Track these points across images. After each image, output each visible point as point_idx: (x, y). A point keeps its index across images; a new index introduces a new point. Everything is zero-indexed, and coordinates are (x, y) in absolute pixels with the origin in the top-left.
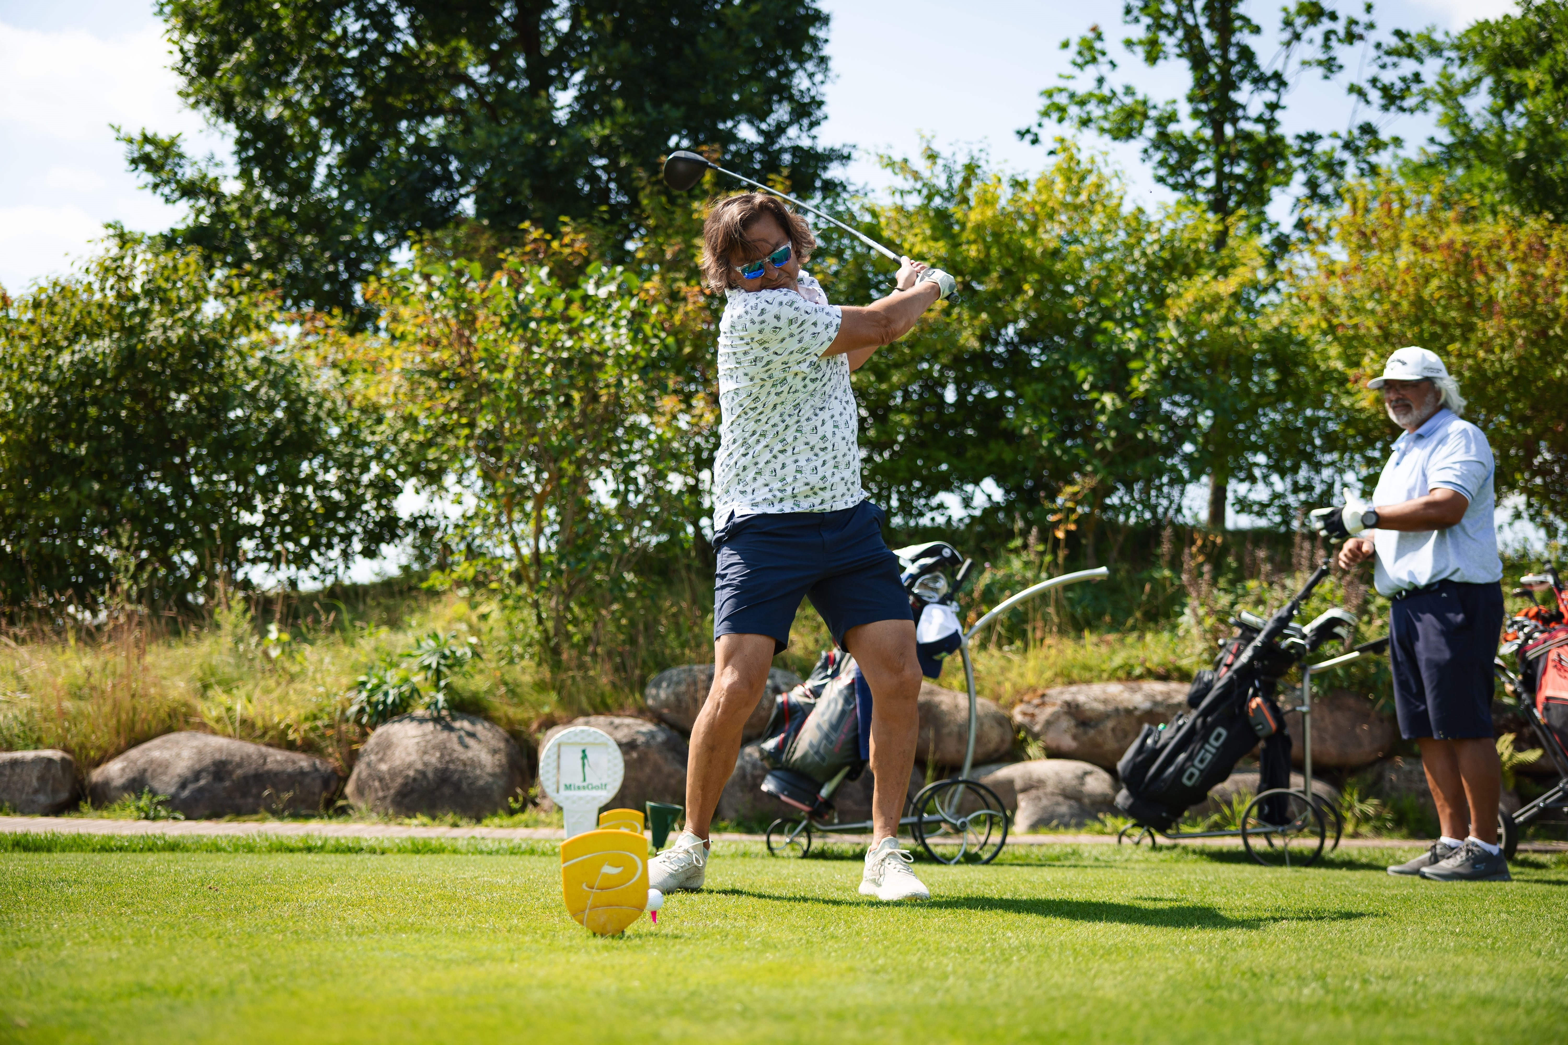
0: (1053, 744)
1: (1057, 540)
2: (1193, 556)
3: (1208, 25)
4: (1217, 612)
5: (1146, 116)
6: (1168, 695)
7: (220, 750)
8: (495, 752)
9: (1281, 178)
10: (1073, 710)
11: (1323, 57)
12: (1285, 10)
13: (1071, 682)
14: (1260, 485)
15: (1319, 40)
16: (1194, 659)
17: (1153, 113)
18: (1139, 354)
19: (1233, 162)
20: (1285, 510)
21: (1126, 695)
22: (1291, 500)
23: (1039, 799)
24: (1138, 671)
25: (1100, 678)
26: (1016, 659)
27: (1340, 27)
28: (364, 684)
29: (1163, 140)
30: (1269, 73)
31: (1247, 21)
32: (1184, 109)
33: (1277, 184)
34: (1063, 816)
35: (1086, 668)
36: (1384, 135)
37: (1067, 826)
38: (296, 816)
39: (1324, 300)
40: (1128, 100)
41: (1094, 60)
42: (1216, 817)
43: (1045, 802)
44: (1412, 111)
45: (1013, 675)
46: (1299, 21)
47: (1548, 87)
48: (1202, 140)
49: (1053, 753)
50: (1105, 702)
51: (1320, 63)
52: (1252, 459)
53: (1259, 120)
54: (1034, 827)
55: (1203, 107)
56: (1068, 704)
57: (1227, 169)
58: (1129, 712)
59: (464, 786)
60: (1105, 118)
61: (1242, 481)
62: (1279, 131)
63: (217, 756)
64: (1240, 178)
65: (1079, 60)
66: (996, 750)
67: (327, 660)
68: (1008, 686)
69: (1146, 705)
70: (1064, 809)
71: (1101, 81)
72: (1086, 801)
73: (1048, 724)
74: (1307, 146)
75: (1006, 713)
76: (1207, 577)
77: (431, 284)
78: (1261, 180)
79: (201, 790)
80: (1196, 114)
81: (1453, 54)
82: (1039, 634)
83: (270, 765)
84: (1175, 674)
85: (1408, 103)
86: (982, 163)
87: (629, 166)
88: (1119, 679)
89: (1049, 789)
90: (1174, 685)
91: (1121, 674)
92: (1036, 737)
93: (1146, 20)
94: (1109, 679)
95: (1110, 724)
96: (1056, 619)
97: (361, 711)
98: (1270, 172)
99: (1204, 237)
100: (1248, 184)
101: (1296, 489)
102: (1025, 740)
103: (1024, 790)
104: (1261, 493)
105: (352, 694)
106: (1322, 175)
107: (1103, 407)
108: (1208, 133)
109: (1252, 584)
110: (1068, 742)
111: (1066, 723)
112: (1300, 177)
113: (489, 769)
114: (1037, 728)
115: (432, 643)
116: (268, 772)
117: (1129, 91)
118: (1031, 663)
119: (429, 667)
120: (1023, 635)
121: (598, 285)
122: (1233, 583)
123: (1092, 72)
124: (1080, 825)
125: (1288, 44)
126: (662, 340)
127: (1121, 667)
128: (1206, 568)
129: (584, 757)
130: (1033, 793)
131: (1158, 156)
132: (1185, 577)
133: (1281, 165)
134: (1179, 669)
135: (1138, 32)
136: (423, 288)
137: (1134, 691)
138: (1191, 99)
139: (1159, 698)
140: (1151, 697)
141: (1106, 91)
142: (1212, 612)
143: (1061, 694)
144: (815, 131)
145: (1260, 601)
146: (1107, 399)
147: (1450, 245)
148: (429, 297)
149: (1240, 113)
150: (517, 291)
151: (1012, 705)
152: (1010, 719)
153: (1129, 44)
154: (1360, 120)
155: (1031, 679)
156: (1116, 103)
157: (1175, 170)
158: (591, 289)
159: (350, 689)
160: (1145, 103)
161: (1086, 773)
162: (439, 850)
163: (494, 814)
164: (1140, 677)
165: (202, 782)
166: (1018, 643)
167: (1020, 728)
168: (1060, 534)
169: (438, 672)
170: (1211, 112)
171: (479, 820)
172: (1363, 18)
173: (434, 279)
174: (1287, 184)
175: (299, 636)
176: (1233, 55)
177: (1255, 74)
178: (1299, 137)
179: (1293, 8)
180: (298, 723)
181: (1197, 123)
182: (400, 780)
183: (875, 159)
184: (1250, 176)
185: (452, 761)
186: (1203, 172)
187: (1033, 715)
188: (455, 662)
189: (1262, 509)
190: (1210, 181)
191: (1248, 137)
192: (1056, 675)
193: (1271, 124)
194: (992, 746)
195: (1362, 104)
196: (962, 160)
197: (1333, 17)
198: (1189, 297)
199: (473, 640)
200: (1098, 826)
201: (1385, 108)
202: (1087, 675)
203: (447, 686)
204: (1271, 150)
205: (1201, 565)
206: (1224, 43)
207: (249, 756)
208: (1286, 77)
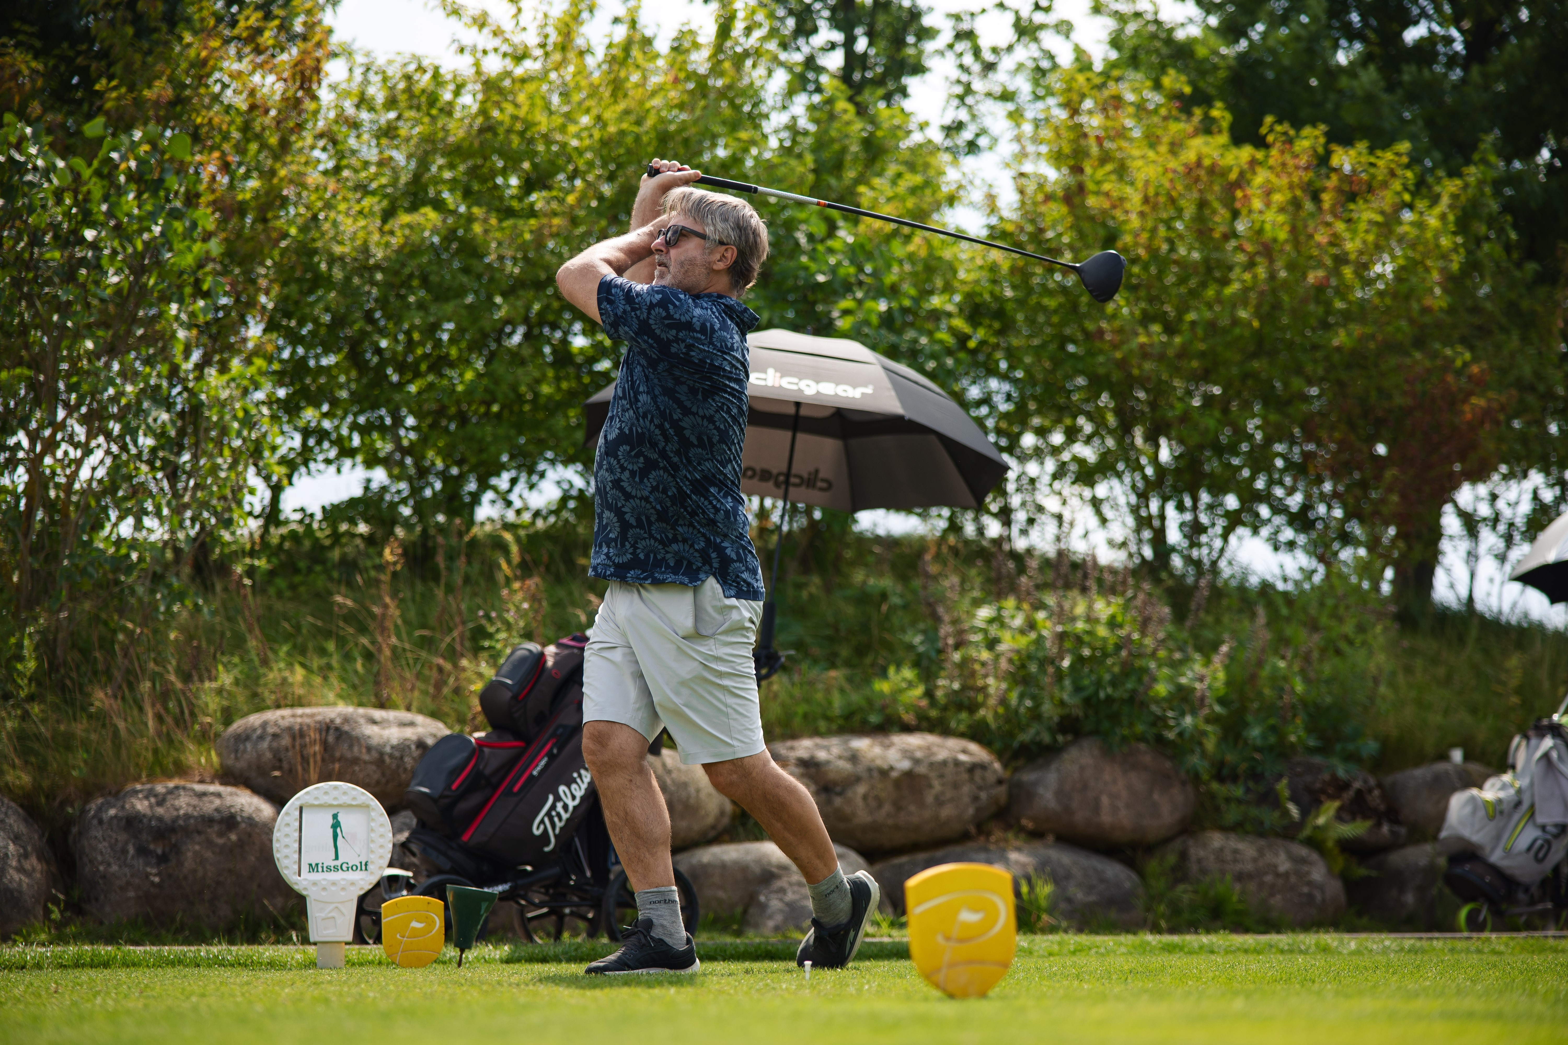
6: (929, 752)
21: (877, 750)
43: (791, 895)
50: (853, 761)
56: (808, 762)
58: (884, 773)
69: (905, 764)
90: (931, 739)
91: (854, 722)
95: (861, 789)
122: (978, 603)
127: (848, 712)
128: (948, 583)
130: (775, 883)
134: (927, 717)
137: (885, 745)
139: (919, 754)
140: (907, 753)
164: (884, 728)
194: (710, 821)
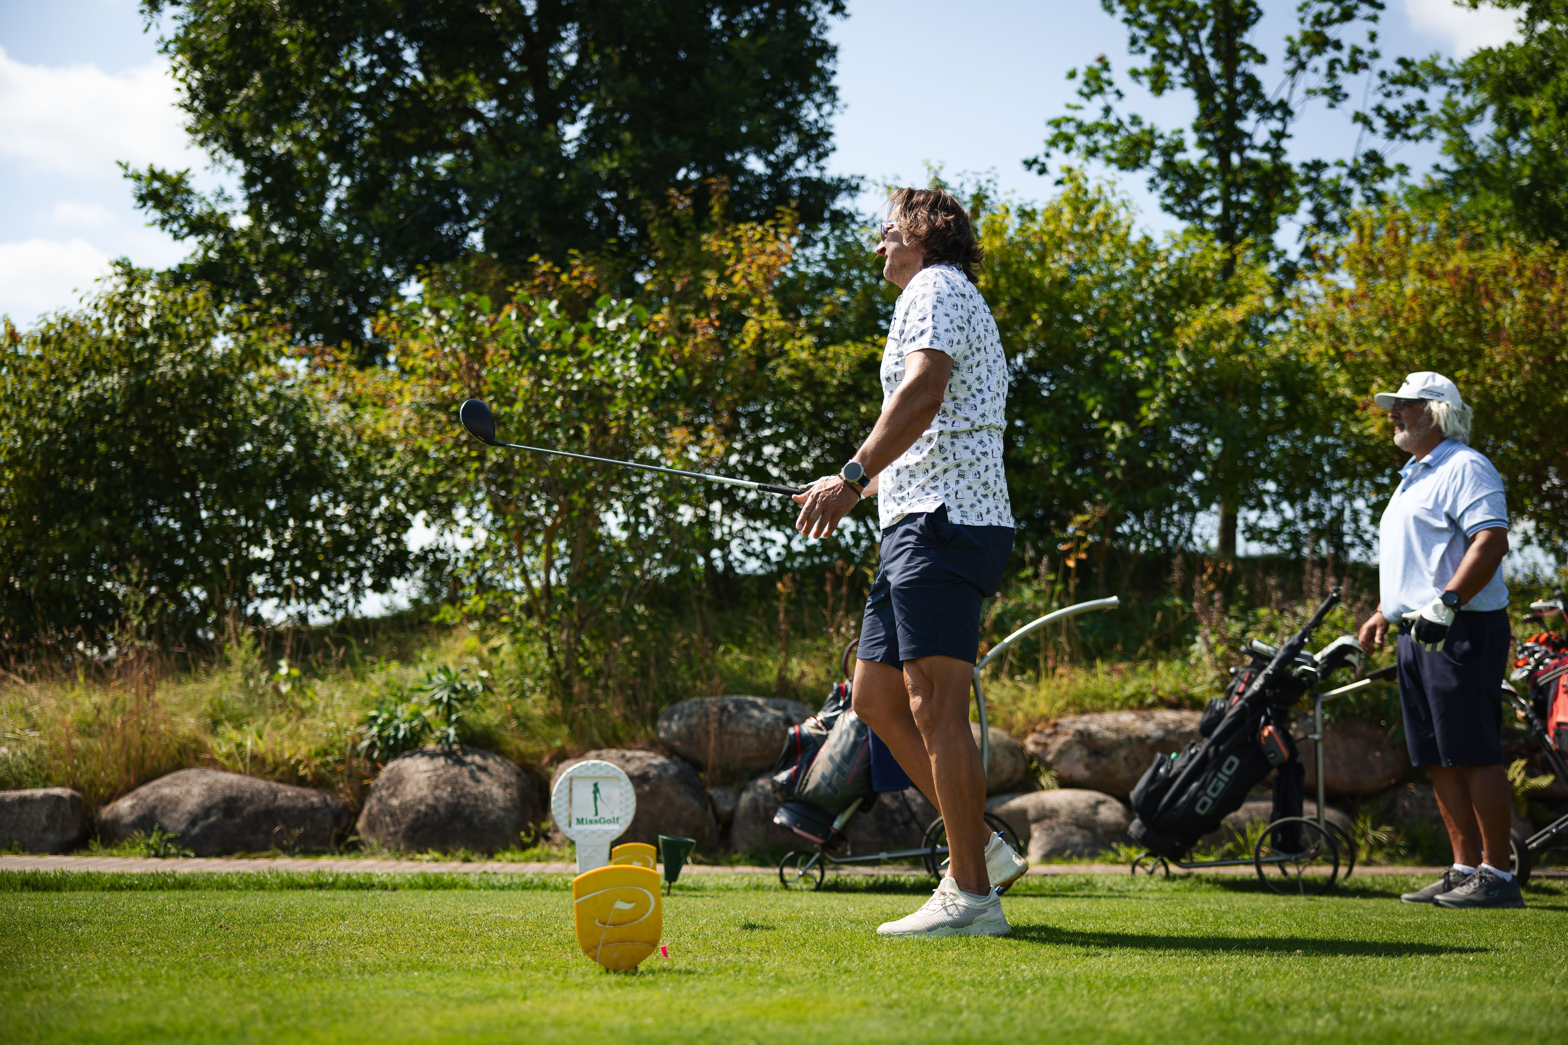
0: (1066, 774)
1: (1068, 569)
2: (1204, 584)
3: (1213, 55)
4: (1228, 640)
5: (1153, 146)
6: (1181, 723)
7: (231, 786)
8: (506, 786)
9: (1288, 206)
10: (1085, 738)
11: (1327, 86)
12: (1289, 39)
13: (1083, 712)
14: (1270, 513)
15: (1324, 68)
16: (1206, 687)
17: (1159, 143)
18: (1148, 383)
19: (1240, 190)
20: (1295, 537)
21: (1138, 724)
22: (1301, 527)
23: (1052, 828)
24: (1150, 699)
25: (1112, 707)
26: (1028, 688)
27: (1344, 56)
28: (375, 718)
29: (1170, 169)
30: (1274, 102)
31: (1252, 50)
32: (1191, 138)
33: (1284, 213)
34: (1076, 845)
35: (1098, 696)
36: (1390, 163)
37: (1080, 856)
38: (307, 852)
39: (1332, 327)
40: (1135, 130)
41: (1100, 90)
42: (1229, 846)
43: (1058, 832)
44: (1417, 138)
45: (1025, 704)
46: (1304, 51)
47: (1552, 114)
48: (1209, 169)
49: (1065, 783)
50: (1117, 731)
51: (1325, 92)
52: (1261, 487)
53: (1265, 148)
54: (1048, 857)
55: (1210, 136)
56: (1080, 733)
57: (1234, 198)
58: (1141, 741)
59: (476, 820)
60: (1113, 147)
61: (1252, 508)
62: (1285, 159)
63: (228, 792)
64: (1247, 206)
65: (1086, 90)
66: (1009, 780)
67: (338, 695)
68: (1020, 715)
69: (1159, 733)
70: (1077, 839)
71: (1107, 110)
72: (1099, 830)
73: (1061, 753)
74: (1313, 174)
75: (1018, 742)
76: (1217, 605)
77: (440, 319)
78: (1268, 208)
79: (211, 826)
80: (1202, 143)
81: (1457, 82)
82: (1050, 663)
83: (281, 802)
84: (1187, 703)
85: (1414, 130)
86: (990, 193)
87: (637, 199)
88: (1131, 708)
89: (1062, 819)
90: (1186, 714)
91: (1132, 702)
92: (1049, 766)
93: (1152, 51)
94: (1121, 708)
95: (1123, 753)
96: (1067, 649)
97: (372, 746)
98: (1277, 201)
99: (1212, 265)
100: (1255, 212)
101: (1306, 516)
102: (1037, 770)
103: (1038, 820)
104: (1271, 521)
105: (363, 729)
106: (1328, 203)
107: (1113, 435)
108: (1214, 162)
109: (1263, 612)
110: (1080, 771)
111: (1078, 752)
112: (1306, 205)
113: (501, 803)
114: (1049, 758)
115: (443, 677)
116: (279, 808)
117: (1135, 120)
118: (1044, 693)
119: (440, 701)
120: (1035, 665)
121: (607, 318)
122: (1244, 611)
123: (1098, 101)
124: (1093, 856)
125: (1293, 73)
126: (672, 373)
127: (1133, 696)
128: (1217, 596)
129: (596, 791)
130: (1047, 823)
131: (1165, 185)
132: (1195, 605)
133: (1287, 193)
134: (1191, 697)
135: (1144, 62)
136: (432, 322)
137: (1146, 720)
138: (1197, 128)
139: (1171, 726)
140: (1163, 726)
141: (1112, 120)
142: (1222, 640)
143: (1073, 723)
144: (822, 163)
145: (1271, 629)
146: (1116, 428)
147: (1457, 271)
148: (438, 331)
149: (1246, 142)
150: (527, 325)
151: (1024, 735)
152: (1023, 748)
153: (1135, 74)
154: (1365, 148)
155: (1043, 708)
156: (1123, 132)
157: (1182, 199)
158: (600, 322)
159: (360, 724)
160: (1151, 132)
161: (1099, 803)
162: (451, 886)
163: (506, 848)
164: (1153, 706)
165: (212, 819)
166: (1030, 673)
167: (1033, 757)
168: (1071, 563)
169: (449, 707)
170: (1217, 141)
171: (491, 855)
172: (1368, 47)
173: (444, 313)
174: (1293, 212)
175: (309, 672)
176: (1238, 84)
177: (1261, 103)
178: (1304, 165)
179: (1297, 37)
180: (309, 758)
181: (1203, 152)
182: (411, 815)
183: (882, 190)
184: (1257, 204)
185: (463, 796)
186: (1211, 201)
187: (1045, 745)
188: (466, 696)
189: (1272, 536)
190: (1217, 210)
191: (1254, 165)
192: (1068, 704)
193: (1277, 152)
194: (1005, 776)
195: (1367, 132)
196: (970, 190)
197: (1338, 46)
198: (1197, 325)
199: (484, 674)
200: (1111, 856)
201: (1390, 136)
202: (1099, 704)
203: (458, 720)
204: (1277, 178)
205: (1212, 593)
206: (1230, 72)
207: (260, 792)
208: (1292, 106)
